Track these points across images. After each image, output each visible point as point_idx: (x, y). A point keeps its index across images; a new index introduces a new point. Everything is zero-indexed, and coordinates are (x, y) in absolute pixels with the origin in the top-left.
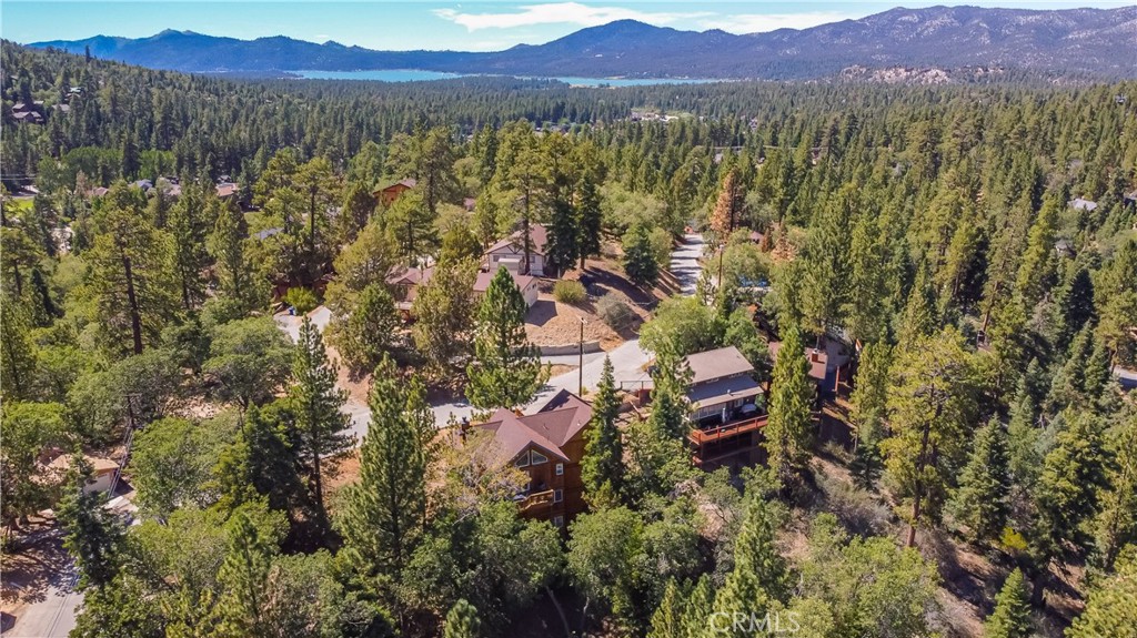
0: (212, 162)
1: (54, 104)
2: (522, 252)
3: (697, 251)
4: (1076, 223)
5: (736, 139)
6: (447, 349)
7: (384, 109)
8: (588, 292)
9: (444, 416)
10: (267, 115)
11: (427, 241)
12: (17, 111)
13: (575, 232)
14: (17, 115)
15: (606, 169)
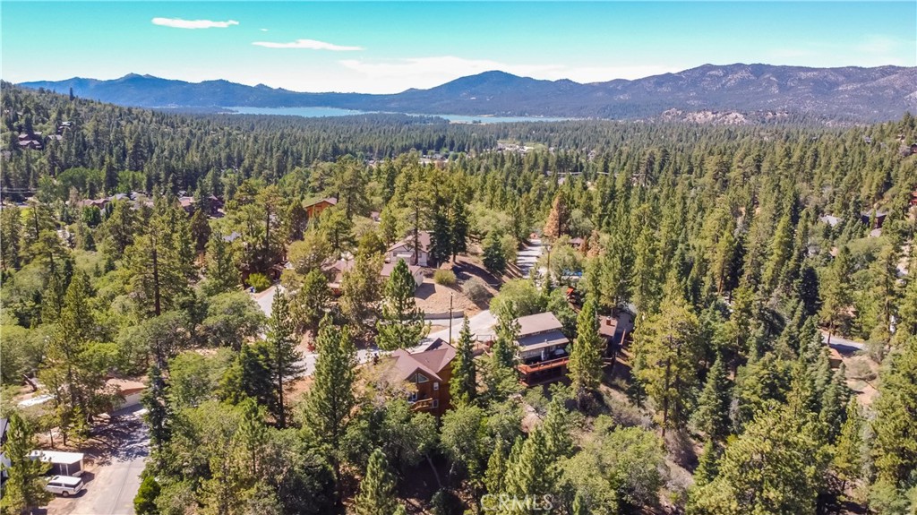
0: (174, 181)
1: (50, 134)
2: (413, 250)
3: (537, 251)
4: (822, 233)
5: (577, 166)
6: (362, 314)
7: (304, 140)
8: (458, 277)
9: (363, 356)
10: (214, 143)
11: (348, 242)
12: (22, 139)
13: (450, 237)
14: (22, 143)
15: (474, 192)
